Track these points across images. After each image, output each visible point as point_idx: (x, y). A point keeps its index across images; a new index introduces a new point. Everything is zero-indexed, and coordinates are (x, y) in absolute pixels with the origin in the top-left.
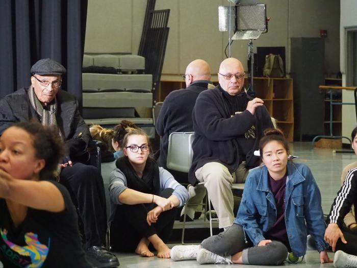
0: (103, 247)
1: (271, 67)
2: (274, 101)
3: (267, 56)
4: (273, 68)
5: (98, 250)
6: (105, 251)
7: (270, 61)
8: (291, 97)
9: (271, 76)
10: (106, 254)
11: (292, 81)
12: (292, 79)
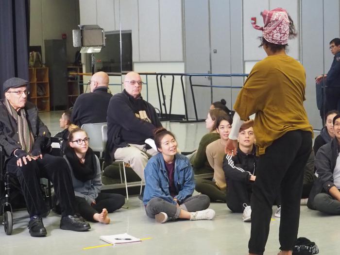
0: (75, 216)
1: (34, 61)
2: (37, 84)
3: (31, 53)
4: (36, 62)
5: (73, 219)
6: (78, 219)
7: (33, 57)
8: (47, 80)
9: (34, 67)
10: (79, 221)
11: (48, 70)
12: (48, 68)
